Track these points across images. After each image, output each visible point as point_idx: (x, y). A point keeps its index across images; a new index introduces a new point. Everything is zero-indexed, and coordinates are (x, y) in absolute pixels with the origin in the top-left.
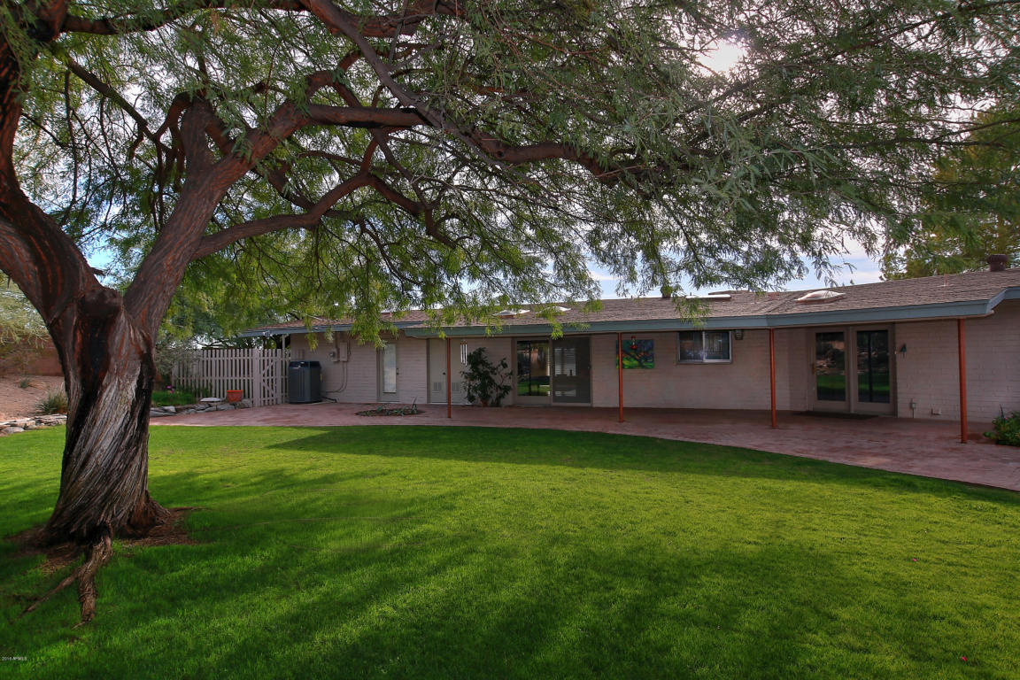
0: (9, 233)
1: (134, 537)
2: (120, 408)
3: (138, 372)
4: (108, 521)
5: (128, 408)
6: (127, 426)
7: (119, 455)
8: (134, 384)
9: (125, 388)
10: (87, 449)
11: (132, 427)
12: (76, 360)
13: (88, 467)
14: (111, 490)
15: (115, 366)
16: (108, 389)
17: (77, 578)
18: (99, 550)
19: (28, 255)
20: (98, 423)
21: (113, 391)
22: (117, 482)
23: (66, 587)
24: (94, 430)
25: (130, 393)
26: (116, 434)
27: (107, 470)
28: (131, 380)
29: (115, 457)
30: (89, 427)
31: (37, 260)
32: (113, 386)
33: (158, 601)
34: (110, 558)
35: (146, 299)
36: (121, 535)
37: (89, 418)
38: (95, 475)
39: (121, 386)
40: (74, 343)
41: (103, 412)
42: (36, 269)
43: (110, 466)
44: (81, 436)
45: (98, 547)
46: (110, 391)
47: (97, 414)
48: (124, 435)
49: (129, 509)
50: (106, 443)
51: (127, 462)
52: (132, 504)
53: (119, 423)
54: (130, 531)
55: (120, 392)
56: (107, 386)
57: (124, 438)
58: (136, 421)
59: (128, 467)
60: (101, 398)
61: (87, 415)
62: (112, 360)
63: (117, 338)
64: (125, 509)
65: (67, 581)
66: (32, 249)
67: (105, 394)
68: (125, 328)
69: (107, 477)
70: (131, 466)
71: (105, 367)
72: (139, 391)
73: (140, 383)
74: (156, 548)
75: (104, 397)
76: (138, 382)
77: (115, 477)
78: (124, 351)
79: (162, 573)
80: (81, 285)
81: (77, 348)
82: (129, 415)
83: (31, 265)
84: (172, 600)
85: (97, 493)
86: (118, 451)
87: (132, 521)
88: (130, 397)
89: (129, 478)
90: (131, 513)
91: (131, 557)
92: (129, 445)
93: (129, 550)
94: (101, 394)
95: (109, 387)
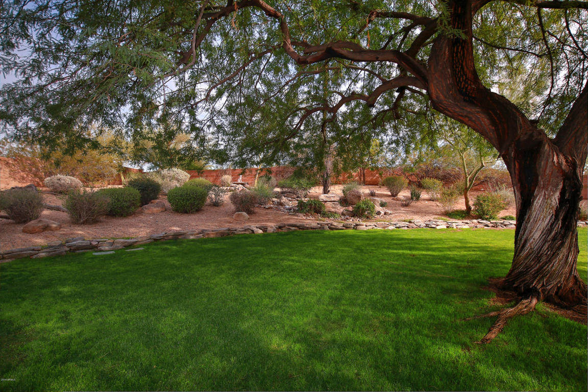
0: (478, 112)
1: (560, 306)
2: (547, 212)
3: (561, 186)
4: (538, 287)
5: (552, 212)
6: (552, 225)
7: (547, 245)
8: (557, 194)
9: (550, 197)
10: (525, 237)
11: (557, 226)
12: (517, 179)
13: (526, 248)
14: (541, 268)
15: (542, 183)
16: (538, 198)
17: (499, 314)
18: (523, 304)
19: (489, 121)
20: (531, 221)
21: (541, 199)
22: (546, 263)
23: (491, 317)
24: (529, 225)
25: (554, 201)
26: (544, 230)
27: (539, 253)
28: (554, 192)
29: (544, 244)
30: (526, 222)
31: (493, 123)
32: (541, 196)
33: (537, 360)
34: (528, 312)
35: (573, 132)
36: (548, 300)
37: (527, 217)
38: (530, 255)
39: (546, 196)
40: (514, 169)
41: (534, 213)
42: (493, 128)
43: (540, 250)
44: (522, 228)
45: (524, 301)
46: (539, 199)
47: (531, 215)
48: (550, 231)
49: (557, 284)
50: (537, 235)
51: (554, 250)
52: (560, 282)
53: (546, 222)
54: (557, 300)
55: (546, 201)
56: (537, 196)
57: (550, 233)
58: (560, 222)
59: (555, 255)
60: (533, 204)
61: (526, 215)
62: (540, 178)
63: (542, 163)
64: (554, 283)
65: (492, 314)
66: (491, 118)
67: (536, 201)
68: (549, 155)
69: (538, 258)
70: (558, 254)
71: (535, 183)
72: (562, 200)
73: (562, 194)
74: (568, 320)
75: (535, 203)
76: (561, 194)
77: (544, 259)
78: (547, 171)
79: (559, 341)
80: (519, 132)
81: (517, 172)
82: (554, 217)
83: (490, 126)
84: (547, 366)
85: (531, 267)
86: (545, 241)
87: (559, 294)
88: (553, 204)
89: (556, 263)
90: (559, 288)
91: (545, 318)
92: (554, 239)
93: (547, 313)
94: (533, 201)
95: (539, 196)
